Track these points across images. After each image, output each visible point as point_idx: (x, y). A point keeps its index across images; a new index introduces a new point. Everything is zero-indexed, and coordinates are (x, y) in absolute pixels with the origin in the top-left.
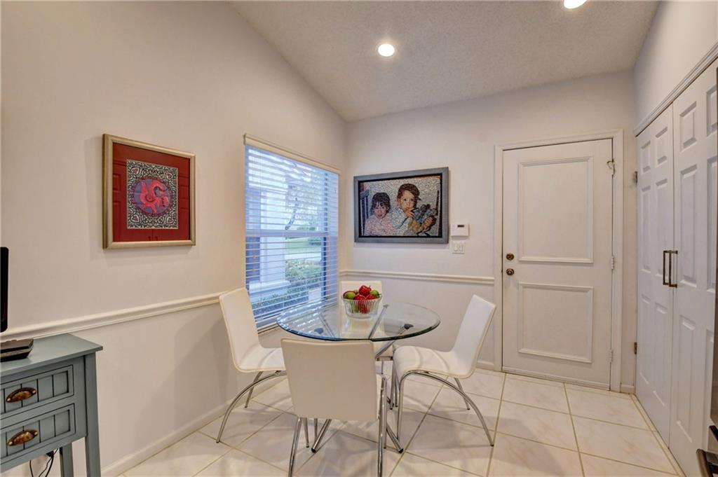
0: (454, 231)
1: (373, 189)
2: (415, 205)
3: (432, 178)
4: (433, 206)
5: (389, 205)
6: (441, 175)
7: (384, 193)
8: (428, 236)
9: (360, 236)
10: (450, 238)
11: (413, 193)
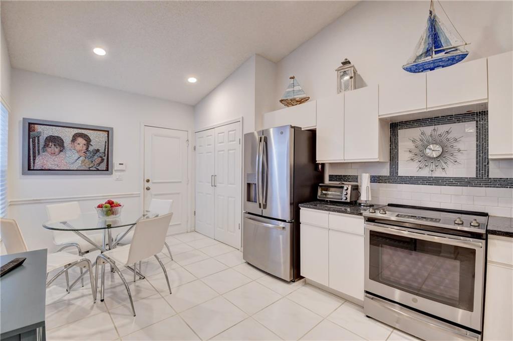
0: (116, 166)
1: (45, 132)
2: (87, 149)
3: (101, 132)
4: (102, 150)
5: (63, 147)
6: (108, 132)
7: (58, 137)
8: (98, 170)
9: (29, 169)
10: (113, 171)
11: (86, 141)
